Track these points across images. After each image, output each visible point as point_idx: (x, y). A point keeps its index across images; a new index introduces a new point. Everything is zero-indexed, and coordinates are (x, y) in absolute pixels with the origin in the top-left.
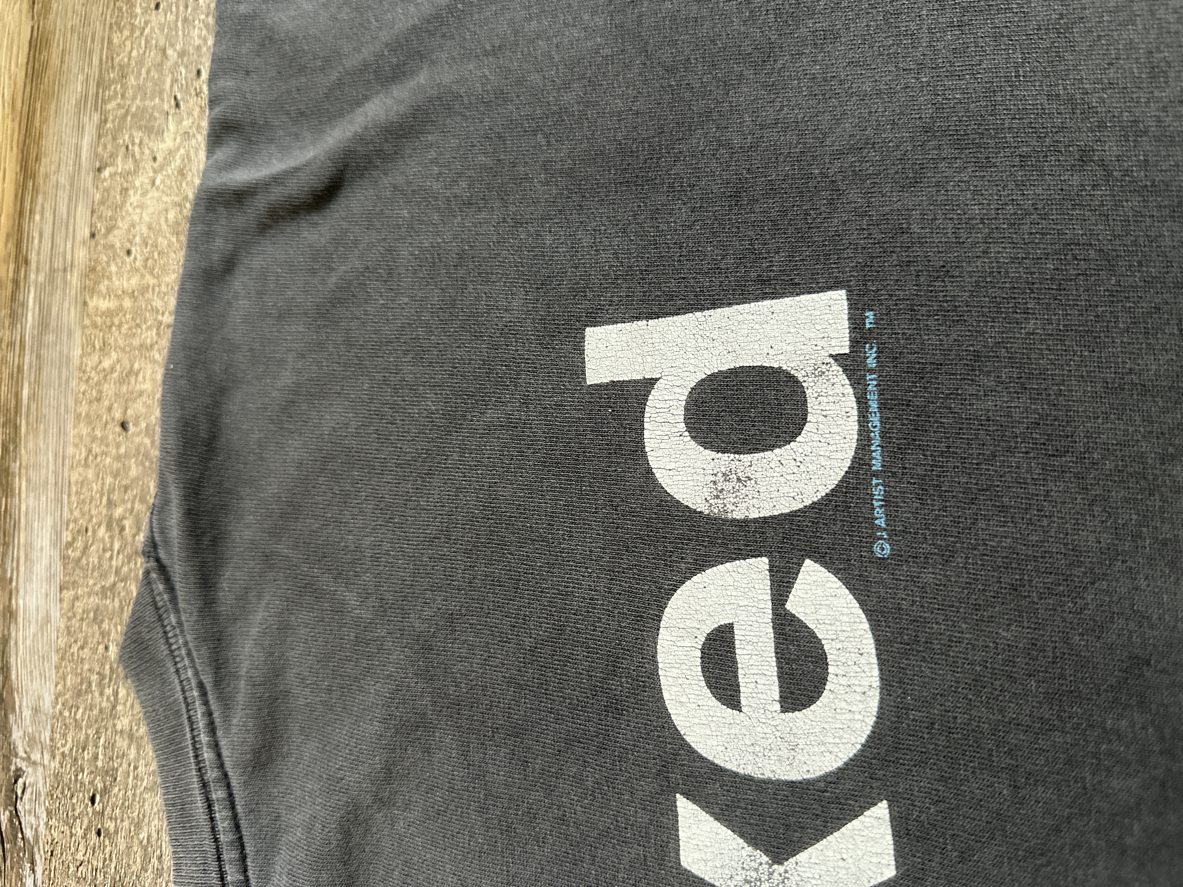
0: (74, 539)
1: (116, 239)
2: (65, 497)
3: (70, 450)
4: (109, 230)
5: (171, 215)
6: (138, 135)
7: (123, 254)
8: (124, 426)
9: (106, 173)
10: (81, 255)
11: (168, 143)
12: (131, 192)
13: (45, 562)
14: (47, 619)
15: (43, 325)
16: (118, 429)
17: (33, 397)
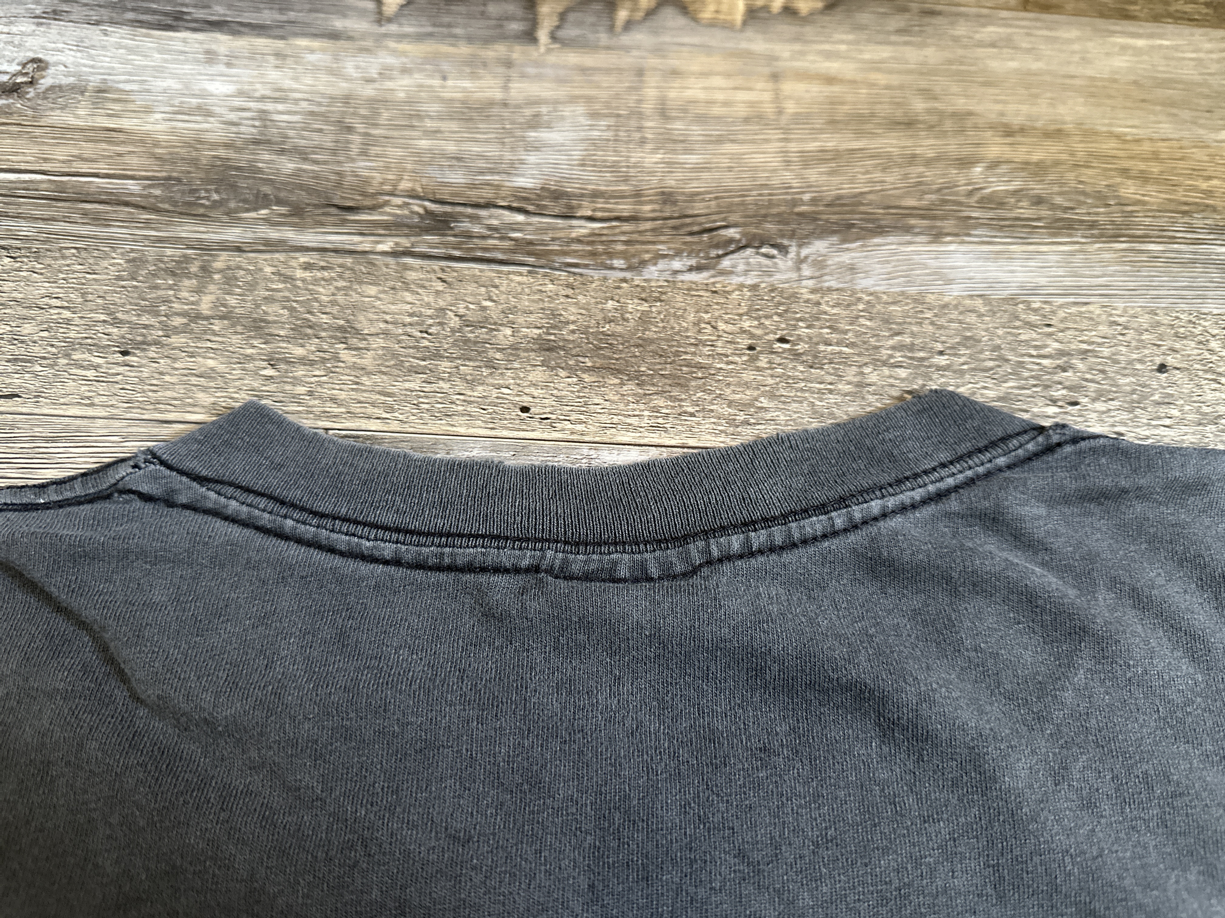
0: (1035, 310)
8: (1163, 368)
16: (1158, 361)
17: (1152, 256)
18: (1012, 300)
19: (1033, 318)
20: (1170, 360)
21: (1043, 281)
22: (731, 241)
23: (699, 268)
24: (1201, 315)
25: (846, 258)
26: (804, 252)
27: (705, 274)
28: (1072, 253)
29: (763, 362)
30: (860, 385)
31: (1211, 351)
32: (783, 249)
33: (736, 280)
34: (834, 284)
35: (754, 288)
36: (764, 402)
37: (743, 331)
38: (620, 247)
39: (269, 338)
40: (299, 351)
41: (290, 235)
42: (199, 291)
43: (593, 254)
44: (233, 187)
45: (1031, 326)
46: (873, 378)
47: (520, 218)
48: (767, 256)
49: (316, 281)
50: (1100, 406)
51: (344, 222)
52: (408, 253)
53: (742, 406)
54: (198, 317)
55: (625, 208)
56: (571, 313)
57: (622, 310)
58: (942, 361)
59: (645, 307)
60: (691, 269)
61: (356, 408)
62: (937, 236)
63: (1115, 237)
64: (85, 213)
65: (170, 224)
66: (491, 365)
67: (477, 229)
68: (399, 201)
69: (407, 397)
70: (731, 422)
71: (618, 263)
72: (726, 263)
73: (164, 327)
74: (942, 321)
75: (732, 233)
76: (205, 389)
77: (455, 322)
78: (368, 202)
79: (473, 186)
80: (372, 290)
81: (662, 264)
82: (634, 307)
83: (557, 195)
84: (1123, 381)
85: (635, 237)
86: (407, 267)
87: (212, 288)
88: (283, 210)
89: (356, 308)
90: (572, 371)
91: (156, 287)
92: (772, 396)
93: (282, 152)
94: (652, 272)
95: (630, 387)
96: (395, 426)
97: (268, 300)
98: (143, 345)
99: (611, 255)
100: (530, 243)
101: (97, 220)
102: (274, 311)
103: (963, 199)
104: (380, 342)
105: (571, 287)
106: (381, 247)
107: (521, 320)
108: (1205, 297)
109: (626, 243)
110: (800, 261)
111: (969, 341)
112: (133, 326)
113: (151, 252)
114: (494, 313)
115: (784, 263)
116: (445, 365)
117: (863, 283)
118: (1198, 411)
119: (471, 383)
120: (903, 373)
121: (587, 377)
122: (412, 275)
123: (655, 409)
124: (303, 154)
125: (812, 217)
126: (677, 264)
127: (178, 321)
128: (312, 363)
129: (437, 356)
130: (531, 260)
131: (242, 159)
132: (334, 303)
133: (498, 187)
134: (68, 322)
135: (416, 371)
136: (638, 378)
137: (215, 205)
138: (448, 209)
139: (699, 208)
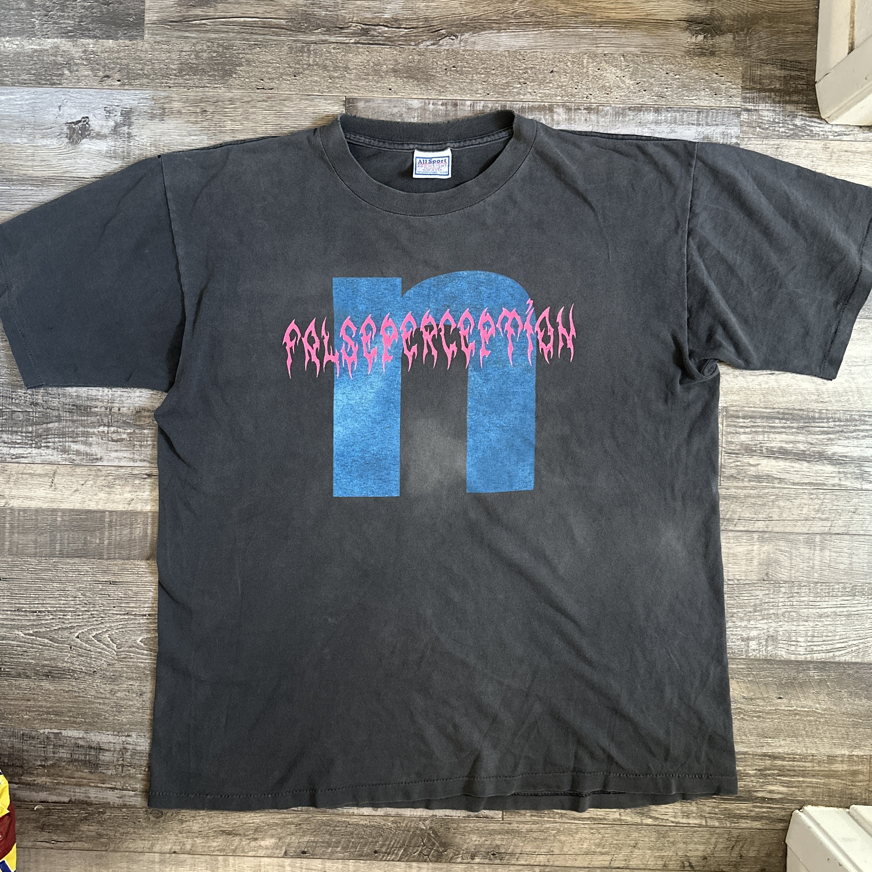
18: (515, 52)
19: (520, 57)
20: (555, 69)
21: (526, 45)
22: (443, 34)
23: (434, 44)
24: (568, 54)
25: (473, 39)
26: (462, 37)
27: (435, 46)
28: (537, 34)
29: (448, 74)
30: (472, 80)
31: (567, 66)
32: (456, 37)
33: (443, 48)
34: (469, 48)
35: (448, 50)
36: (448, 86)
37: (444, 64)
38: (413, 38)
39: (329, 71)
40: (336, 75)
41: (327, 37)
42: (308, 57)
43: (406, 40)
44: (310, 21)
45: (519, 60)
46: (475, 78)
47: (386, 29)
48: (452, 39)
49: (337, 53)
50: (532, 84)
51: (341, 33)
52: (358, 43)
53: (442, 87)
54: (310, 65)
55: (414, 24)
56: (400, 60)
57: (413, 59)
58: (493, 72)
59: (419, 58)
60: (432, 44)
61: (351, 90)
62: (499, 30)
63: (551, 28)
64: (273, 32)
65: (296, 35)
66: (382, 78)
67: (375, 34)
68: (354, 25)
69: (363, 87)
70: (440, 92)
71: (413, 43)
72: (441, 42)
73: (303, 68)
74: (495, 60)
75: (443, 31)
76: (316, 86)
77: (372, 64)
78: (346, 26)
79: (373, 18)
80: (351, 55)
81: (424, 43)
82: (417, 57)
83: (396, 20)
84: (540, 76)
85: (417, 34)
86: (358, 47)
87: (312, 56)
88: (325, 29)
89: (348, 61)
90: (401, 78)
91: (297, 56)
92: (450, 84)
93: (320, 8)
94: (421, 46)
95: (415, 82)
96: (361, 95)
97: (326, 59)
98: (299, 73)
99: (411, 41)
100: (389, 38)
101: (277, 35)
102: (328, 62)
103: (510, 16)
104: (354, 71)
105: (400, 52)
106: (351, 41)
107: (388, 63)
108: (571, 48)
109: (415, 36)
110: (461, 41)
111: (502, 66)
112: (295, 68)
113: (294, 45)
114: (382, 62)
115: (456, 41)
116: (370, 77)
117: (477, 47)
118: (558, 85)
119: (377, 82)
120: (483, 76)
121: (405, 80)
122: (360, 50)
123: (421, 88)
124: (326, 8)
125: (465, 25)
126: (428, 43)
127: (305, 66)
128: (339, 78)
129: (368, 75)
130: (390, 43)
131: (310, 11)
132: (342, 60)
133: (380, 18)
134: (279, 67)
135: (364, 79)
136: (418, 80)
137: (307, 28)
138: (367, 27)
139: (435, 23)
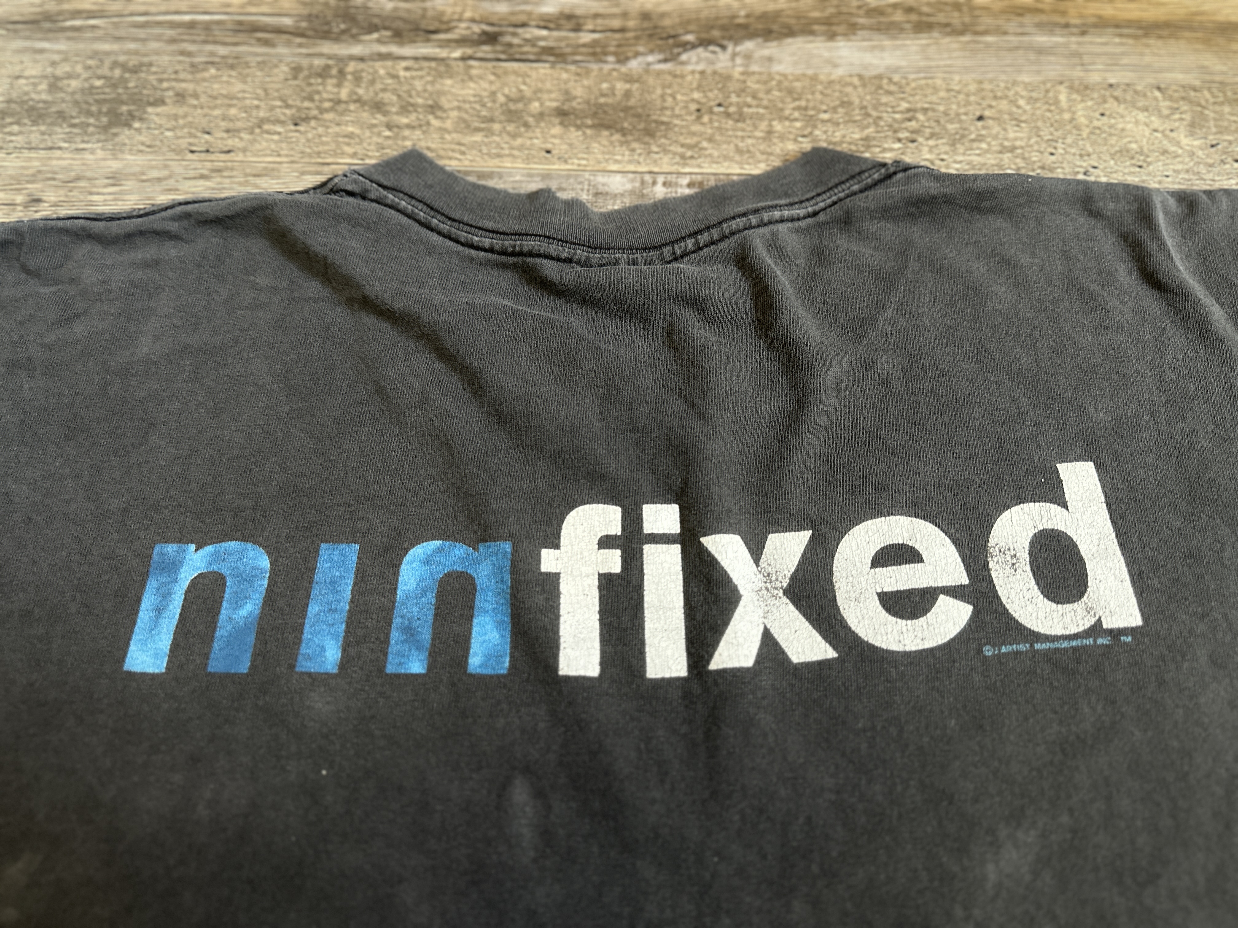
0: (895, 84)
1: (1111, 105)
2: (922, 75)
3: (957, 78)
4: (1116, 99)
5: (1134, 146)
6: (1188, 117)
7: (1101, 111)
8: (980, 118)
9: (1157, 94)
10: (1095, 78)
11: (1185, 141)
12: (1146, 114)
13: (875, 61)
14: (836, 66)
15: (1041, 51)
16: (978, 114)
17: (988, 45)
20: (987, 113)
22: (688, 43)
23: (665, 61)
25: (766, 52)
26: (739, 49)
27: (669, 65)
28: (928, 45)
29: (706, 119)
31: (1019, 107)
32: (723, 48)
33: (690, 68)
34: (756, 69)
35: (702, 73)
37: (693, 100)
38: (612, 49)
39: (385, 113)
40: (405, 120)
41: (394, 49)
42: (339, 85)
43: (594, 54)
44: (354, 20)
45: (890, 93)
47: (544, 33)
48: (714, 52)
49: (413, 78)
50: (931, 143)
51: (428, 40)
52: (471, 58)
53: (690, 147)
54: (339, 102)
55: (616, 23)
56: (578, 91)
57: (613, 89)
58: (825, 116)
59: (628, 86)
60: (660, 61)
61: (442, 153)
62: (832, 36)
64: (259, 40)
65: (315, 45)
66: (526, 125)
67: (516, 41)
68: (464, 25)
69: (473, 146)
70: (683, 157)
71: (611, 59)
72: (684, 57)
73: (319, 108)
75: (690, 38)
77: (502, 100)
78: (444, 27)
79: (513, 13)
83: (570, 17)
85: (623, 42)
86: (470, 67)
87: (346, 84)
88: (388, 33)
90: (578, 127)
91: (310, 84)
92: (710, 140)
94: (633, 64)
95: (617, 137)
97: (384, 90)
98: (307, 119)
99: (606, 54)
100: (551, 48)
101: (268, 44)
102: (388, 97)
103: (854, 11)
104: (455, 114)
105: (578, 74)
106: (454, 55)
107: (545, 96)
108: (1019, 72)
109: (617, 46)
110: (734, 55)
111: (846, 104)
112: (299, 109)
114: (528, 94)
115: (724, 56)
116: (497, 127)
118: (1001, 145)
119: (514, 136)
121: (589, 132)
122: (474, 72)
125: (745, 26)
126: (650, 58)
127: (327, 105)
129: (491, 120)
130: (551, 59)
132: (425, 91)
133: (530, 13)
134: (257, 107)
138: (497, 29)
